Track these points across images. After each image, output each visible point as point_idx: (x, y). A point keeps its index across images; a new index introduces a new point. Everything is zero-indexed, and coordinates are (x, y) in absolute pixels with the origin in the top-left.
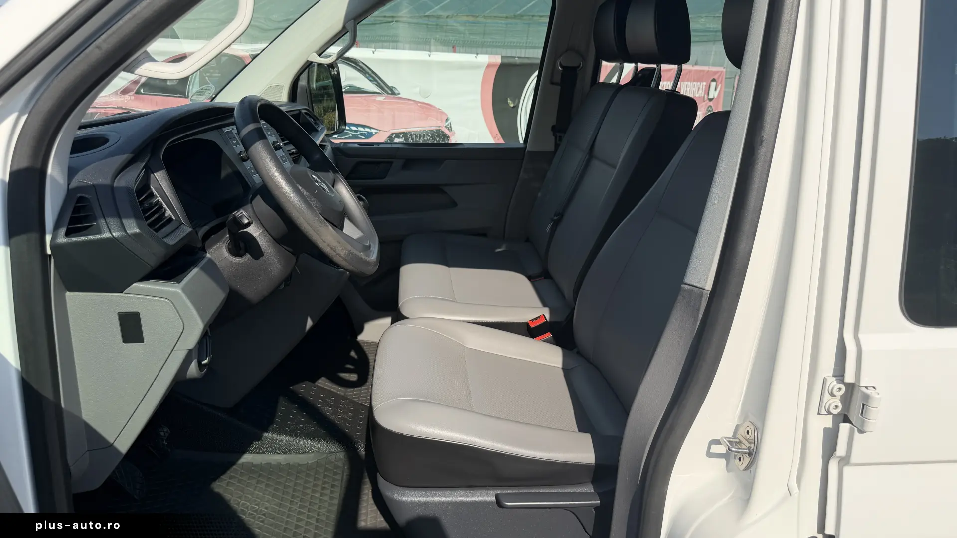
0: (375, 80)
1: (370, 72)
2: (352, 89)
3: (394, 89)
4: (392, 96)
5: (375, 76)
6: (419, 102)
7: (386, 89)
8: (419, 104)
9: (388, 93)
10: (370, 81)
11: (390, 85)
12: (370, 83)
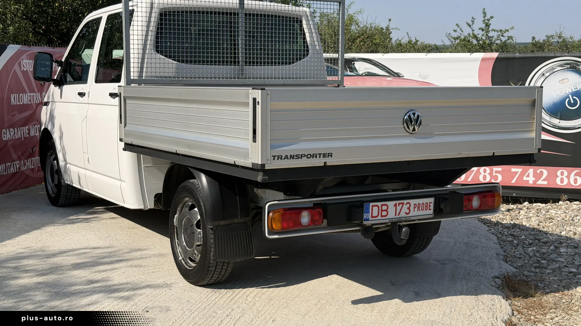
0: (385, 69)
1: (381, 65)
2: (369, 74)
3: (399, 74)
4: (398, 78)
5: (383, 67)
6: (420, 81)
7: (393, 73)
8: (420, 83)
9: (395, 76)
10: (382, 70)
11: (396, 72)
12: (382, 71)
